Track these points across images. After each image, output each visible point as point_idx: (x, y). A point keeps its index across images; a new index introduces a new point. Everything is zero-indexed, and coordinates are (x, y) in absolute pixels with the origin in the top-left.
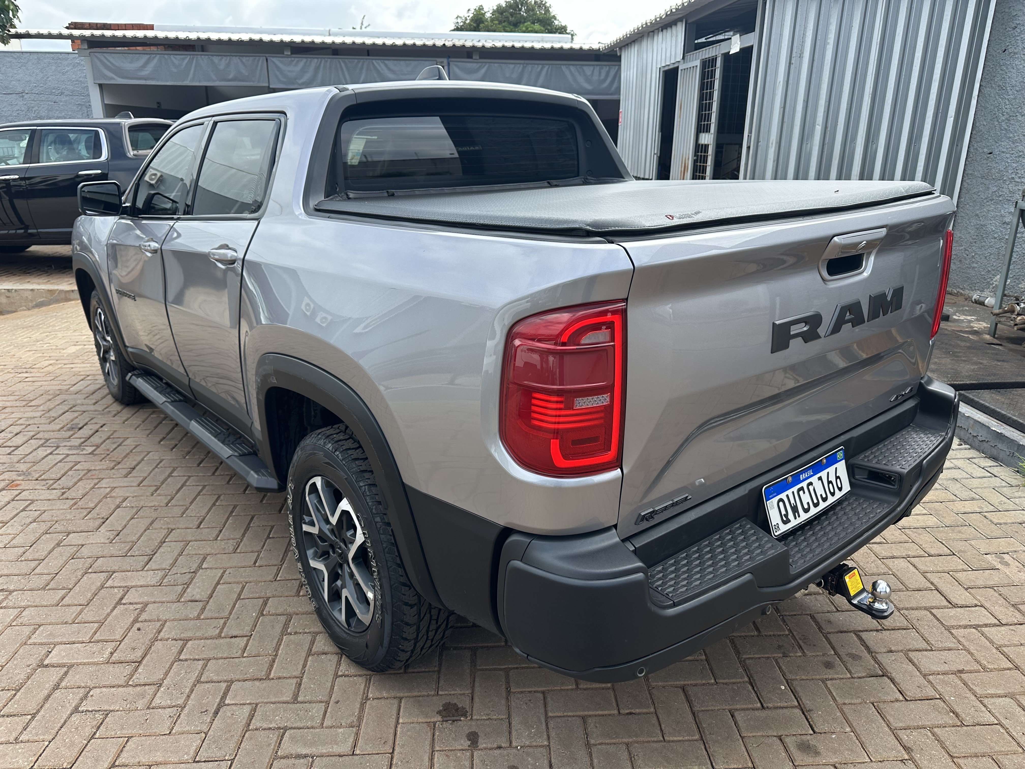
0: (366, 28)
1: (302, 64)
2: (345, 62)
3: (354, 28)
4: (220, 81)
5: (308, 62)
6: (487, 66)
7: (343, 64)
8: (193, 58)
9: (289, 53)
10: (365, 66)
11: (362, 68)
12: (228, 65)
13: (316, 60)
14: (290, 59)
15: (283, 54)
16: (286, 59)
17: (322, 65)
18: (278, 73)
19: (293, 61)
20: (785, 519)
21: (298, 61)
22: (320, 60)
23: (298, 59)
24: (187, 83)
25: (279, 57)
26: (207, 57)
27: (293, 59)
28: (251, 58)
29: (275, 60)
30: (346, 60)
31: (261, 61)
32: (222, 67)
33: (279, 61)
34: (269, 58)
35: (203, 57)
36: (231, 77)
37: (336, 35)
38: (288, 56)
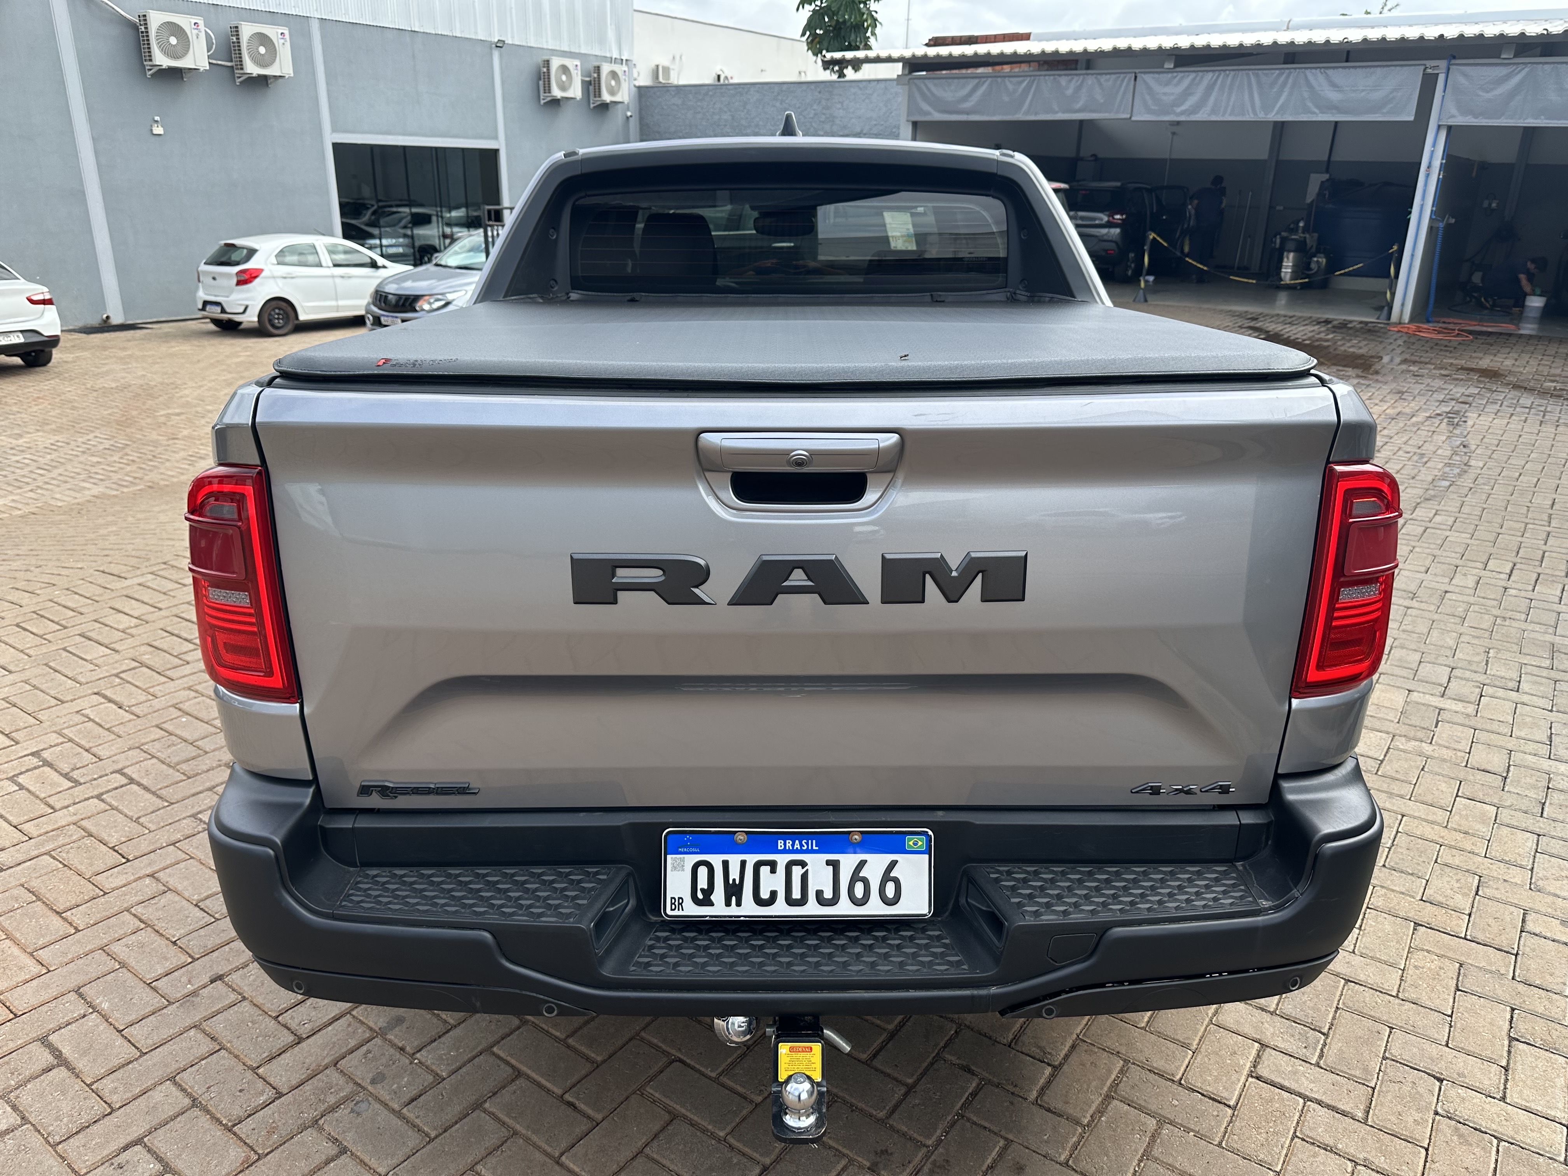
0: (1390, 10)
1: (1186, 82)
2: (1257, 76)
3: (1367, 13)
4: (1063, 113)
5: (1198, 78)
6: (1527, 70)
7: (1253, 79)
8: (1034, 80)
9: (1172, 66)
10: (1290, 81)
11: (1284, 84)
12: (1078, 89)
13: (1210, 74)
14: (1170, 75)
15: (1162, 67)
16: (1165, 75)
17: (1219, 82)
18: (1148, 97)
19: (1175, 77)
20: (700, 896)
21: (1182, 78)
22: (1217, 74)
23: (1182, 74)
24: (1020, 116)
25: (1153, 73)
26: (1052, 78)
27: (1175, 74)
28: (1114, 76)
29: (1148, 78)
30: (1260, 72)
31: (1126, 80)
32: (1069, 92)
33: (1153, 78)
34: (1139, 75)
35: (1047, 78)
36: (1078, 106)
37: (1298, 28)
38: (1169, 71)
